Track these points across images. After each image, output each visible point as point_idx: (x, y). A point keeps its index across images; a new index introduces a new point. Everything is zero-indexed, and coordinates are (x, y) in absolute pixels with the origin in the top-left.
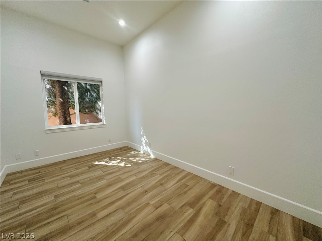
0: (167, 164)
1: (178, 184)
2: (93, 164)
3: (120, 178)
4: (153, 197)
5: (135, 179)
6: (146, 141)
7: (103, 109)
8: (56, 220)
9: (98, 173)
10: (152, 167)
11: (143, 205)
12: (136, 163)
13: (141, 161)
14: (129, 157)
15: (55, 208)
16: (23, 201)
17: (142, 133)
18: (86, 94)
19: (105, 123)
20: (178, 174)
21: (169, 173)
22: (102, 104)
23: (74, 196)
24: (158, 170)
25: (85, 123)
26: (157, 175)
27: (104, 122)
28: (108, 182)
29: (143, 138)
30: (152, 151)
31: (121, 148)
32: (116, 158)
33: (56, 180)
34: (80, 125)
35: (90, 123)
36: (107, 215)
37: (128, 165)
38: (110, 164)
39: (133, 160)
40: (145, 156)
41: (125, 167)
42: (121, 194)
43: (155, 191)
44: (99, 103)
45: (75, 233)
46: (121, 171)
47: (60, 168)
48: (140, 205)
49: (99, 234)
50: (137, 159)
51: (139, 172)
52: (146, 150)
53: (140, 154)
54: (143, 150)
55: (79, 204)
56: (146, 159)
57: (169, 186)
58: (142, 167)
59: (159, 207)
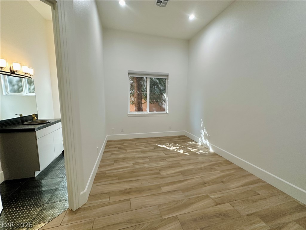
0: (229, 163)
1: (244, 187)
2: (157, 145)
3: (179, 163)
4: (213, 192)
5: (193, 168)
6: (206, 134)
7: (167, 100)
8: (134, 180)
9: (161, 154)
10: (211, 161)
11: (202, 195)
12: (194, 154)
13: (200, 152)
14: (188, 146)
15: (133, 172)
16: (116, 161)
17: (201, 125)
18: (154, 87)
19: (168, 113)
20: (243, 176)
21: (231, 172)
22: (167, 95)
23: (145, 167)
24: (218, 166)
25: (153, 111)
26: (218, 170)
27: (167, 111)
28: (169, 164)
29: (202, 131)
30: (211, 145)
31: (179, 137)
32: (176, 145)
33: (133, 152)
34: (149, 113)
35: (157, 111)
36: (169, 192)
37: (186, 154)
38: (171, 149)
39: (191, 150)
40: (203, 149)
41: (183, 155)
42: (181, 178)
43: (215, 186)
44: (164, 94)
45: (147, 196)
46: (180, 157)
47: (136, 143)
48: (200, 194)
49: (164, 204)
50: (195, 149)
51: (197, 163)
52: (205, 143)
53: (198, 145)
54: (201, 142)
55: (148, 175)
56: (204, 151)
57: (232, 186)
58: (201, 159)
59: (220, 204)
